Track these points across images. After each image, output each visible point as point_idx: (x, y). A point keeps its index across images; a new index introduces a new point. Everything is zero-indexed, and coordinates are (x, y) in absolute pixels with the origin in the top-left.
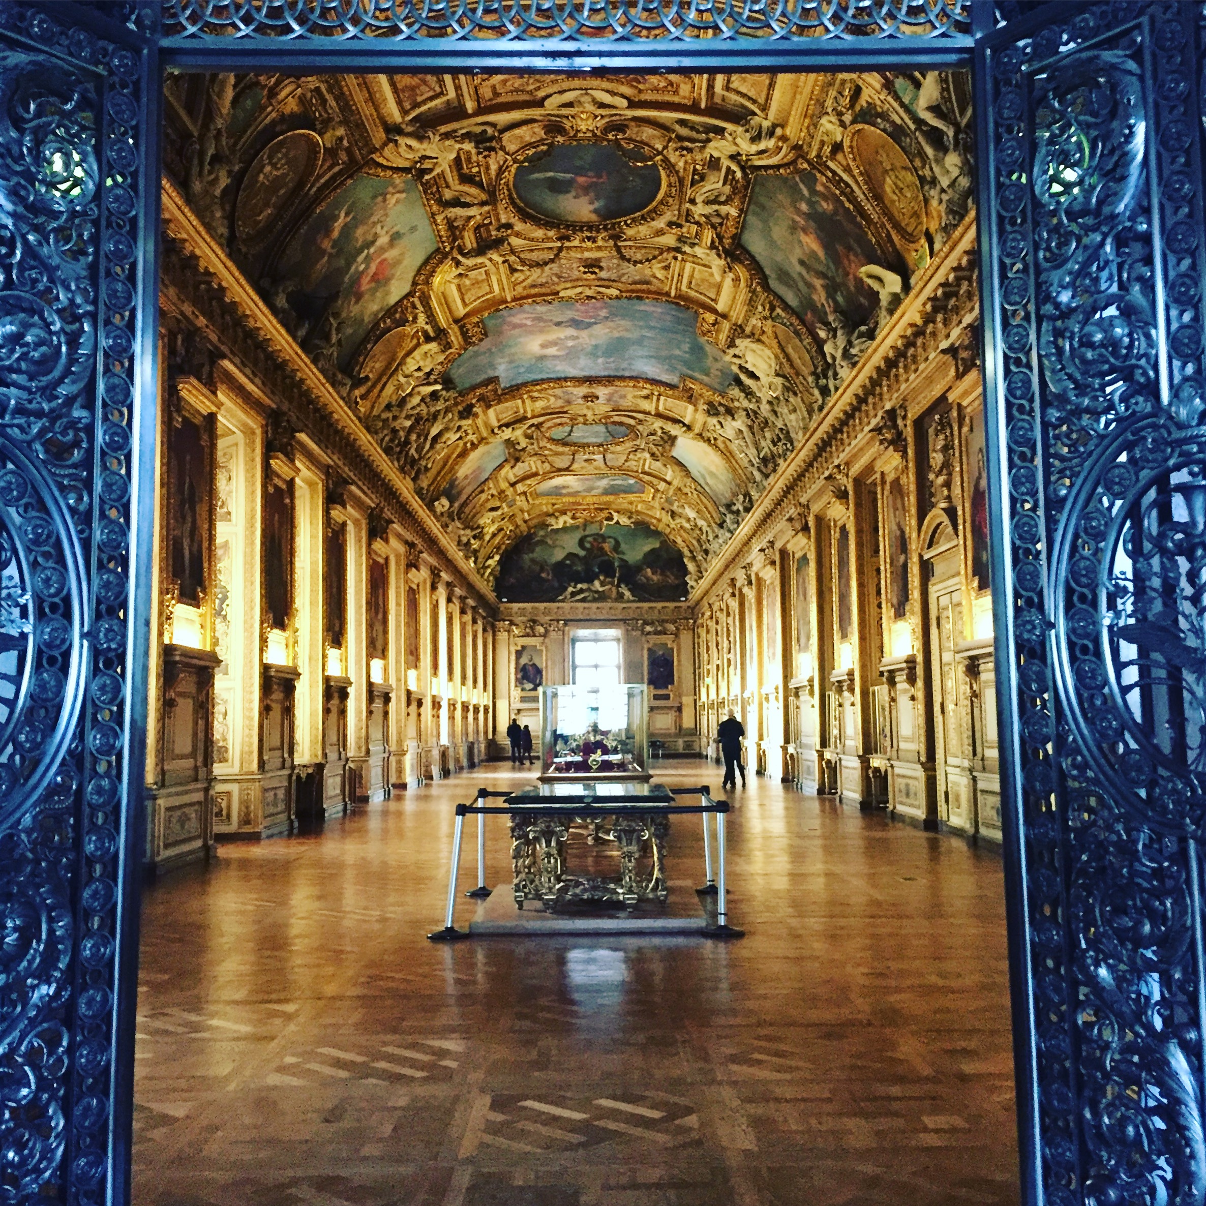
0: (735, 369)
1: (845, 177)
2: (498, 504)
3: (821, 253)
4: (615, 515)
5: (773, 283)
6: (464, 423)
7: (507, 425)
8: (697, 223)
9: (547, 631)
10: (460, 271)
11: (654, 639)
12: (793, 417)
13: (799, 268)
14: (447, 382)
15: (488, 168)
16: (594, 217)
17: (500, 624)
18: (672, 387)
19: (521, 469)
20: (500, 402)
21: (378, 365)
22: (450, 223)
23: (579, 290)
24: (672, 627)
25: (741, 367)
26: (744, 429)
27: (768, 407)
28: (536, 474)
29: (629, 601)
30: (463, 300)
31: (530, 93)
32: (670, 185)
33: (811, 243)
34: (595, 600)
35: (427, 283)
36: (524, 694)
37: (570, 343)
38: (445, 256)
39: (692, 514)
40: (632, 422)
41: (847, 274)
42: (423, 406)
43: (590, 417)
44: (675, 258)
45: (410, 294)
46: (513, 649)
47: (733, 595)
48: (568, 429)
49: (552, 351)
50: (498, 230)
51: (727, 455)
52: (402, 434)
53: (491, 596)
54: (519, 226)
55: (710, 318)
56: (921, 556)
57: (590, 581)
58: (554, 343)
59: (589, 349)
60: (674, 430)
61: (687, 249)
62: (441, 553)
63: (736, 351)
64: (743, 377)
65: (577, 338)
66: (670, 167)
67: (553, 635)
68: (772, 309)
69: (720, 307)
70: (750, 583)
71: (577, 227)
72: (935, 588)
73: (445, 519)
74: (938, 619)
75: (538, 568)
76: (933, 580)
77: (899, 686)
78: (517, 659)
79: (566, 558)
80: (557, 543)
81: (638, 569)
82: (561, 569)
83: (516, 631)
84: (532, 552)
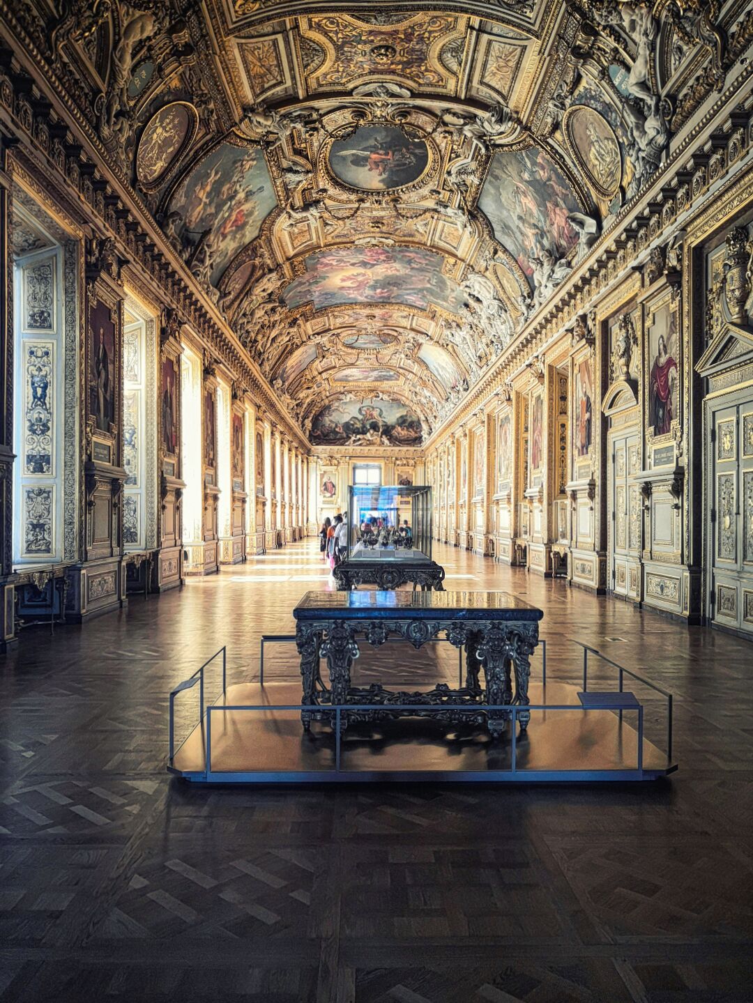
0: (466, 296)
1: (560, 151)
2: (310, 385)
3: (535, 210)
4: (381, 394)
5: (498, 235)
6: (291, 330)
7: (318, 334)
8: (451, 191)
9: (339, 463)
10: (291, 221)
11: (400, 468)
12: (503, 327)
13: (517, 222)
14: (282, 302)
15: (312, 145)
16: (381, 186)
17: (311, 458)
18: (423, 310)
19: (325, 363)
20: (314, 318)
21: (237, 286)
22: (285, 185)
23: (368, 240)
24: (411, 462)
25: (470, 295)
26: (468, 337)
27: (487, 321)
28: (335, 367)
29: (387, 446)
30: (292, 244)
31: (343, 84)
32: (434, 161)
33: (529, 203)
34: (367, 445)
35: (270, 230)
36: (325, 499)
37: (360, 278)
38: (282, 210)
39: (428, 394)
40: (395, 334)
41: (552, 224)
42: (266, 317)
43: (369, 330)
44: (433, 218)
45: (258, 237)
46: (319, 473)
47: (453, 443)
48: (356, 337)
49: (348, 284)
50: (317, 193)
51: (454, 354)
52: (253, 335)
53: (306, 442)
54: (332, 191)
55: (452, 260)
56: (603, 414)
57: (364, 433)
58: (349, 278)
59: (372, 283)
60: (421, 339)
61: (442, 210)
62: (278, 413)
63: (468, 283)
64: (471, 302)
65: (364, 275)
66: (436, 147)
67: (342, 466)
68: (496, 252)
69: (459, 254)
70: (465, 435)
71: (369, 192)
72: (612, 435)
73: (279, 392)
74: (614, 456)
75: (334, 425)
76: (610, 430)
77: (579, 501)
78: (321, 479)
79: (351, 420)
80: (346, 411)
81: (393, 427)
82: (347, 426)
83: (321, 463)
84: (331, 415)
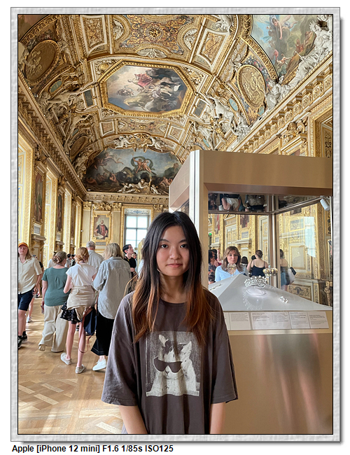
9: (112, 208)
17: (86, 203)
29: (156, 194)
34: (138, 193)
36: (98, 241)
46: (93, 217)
57: (136, 182)
67: (115, 210)
75: (108, 175)
78: (95, 222)
79: (124, 170)
80: (120, 161)
81: (161, 179)
82: (121, 176)
83: (95, 207)
84: (105, 165)
